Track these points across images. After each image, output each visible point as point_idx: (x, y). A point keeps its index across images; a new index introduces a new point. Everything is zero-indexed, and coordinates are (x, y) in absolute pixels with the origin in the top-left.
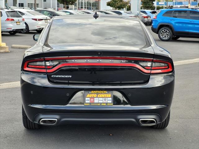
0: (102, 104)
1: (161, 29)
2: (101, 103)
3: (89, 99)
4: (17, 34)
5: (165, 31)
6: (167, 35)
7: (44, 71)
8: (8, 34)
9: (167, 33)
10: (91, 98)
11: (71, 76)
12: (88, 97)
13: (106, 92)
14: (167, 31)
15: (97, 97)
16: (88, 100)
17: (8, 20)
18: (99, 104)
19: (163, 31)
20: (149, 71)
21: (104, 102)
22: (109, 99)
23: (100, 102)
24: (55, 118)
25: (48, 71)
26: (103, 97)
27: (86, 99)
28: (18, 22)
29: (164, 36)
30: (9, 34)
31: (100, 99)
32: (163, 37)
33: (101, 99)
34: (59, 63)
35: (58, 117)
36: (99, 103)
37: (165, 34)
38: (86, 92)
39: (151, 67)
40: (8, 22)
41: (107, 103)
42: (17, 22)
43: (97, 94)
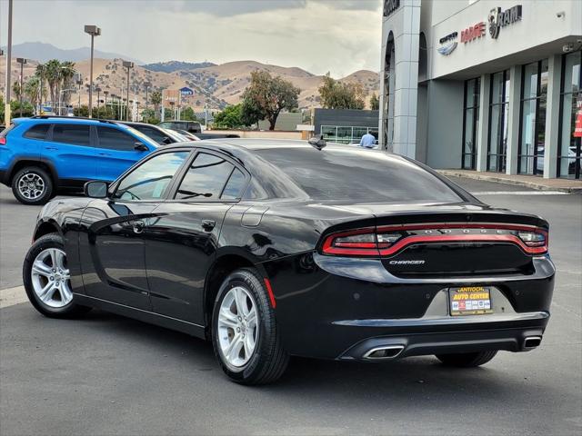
0: (478, 312)
1: (21, 173)
2: (476, 310)
3: (457, 303)
5: (30, 177)
6: (37, 187)
7: (375, 252)
9: (38, 184)
10: (460, 301)
11: (423, 262)
13: (481, 289)
14: (36, 178)
15: (469, 299)
16: (455, 307)
18: (474, 312)
19: (25, 179)
21: (480, 307)
22: (485, 302)
24: (399, 343)
25: (383, 252)
26: (477, 300)
27: (453, 303)
29: (28, 192)
32: (26, 194)
33: (475, 302)
35: (404, 341)
37: (32, 185)
38: (452, 291)
41: (484, 310)
43: (470, 293)
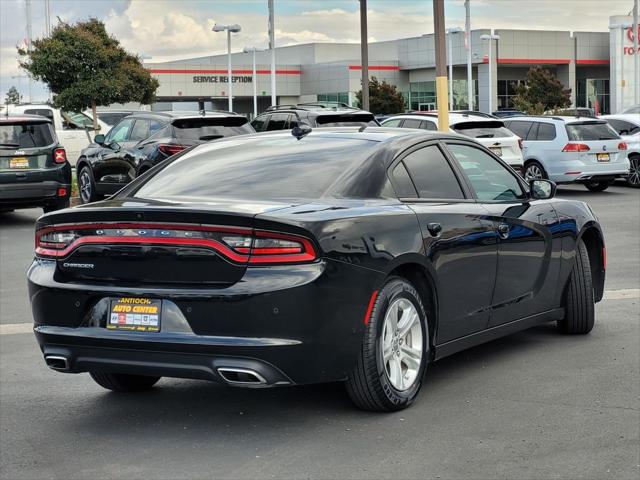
0: (139, 328)
2: (137, 326)
3: (117, 315)
4: (608, 190)
8: (584, 188)
10: (120, 313)
11: (93, 265)
12: (116, 312)
13: (147, 301)
15: (131, 312)
16: (114, 319)
17: (570, 147)
18: (133, 328)
20: (244, 259)
21: (144, 323)
22: (152, 317)
23: (136, 323)
26: (142, 314)
27: (113, 315)
28: (603, 154)
30: (586, 189)
31: (137, 316)
33: (139, 316)
34: (76, 238)
35: (68, 352)
36: (133, 325)
39: (251, 247)
40: (570, 154)
41: (147, 327)
42: (598, 154)
43: (133, 305)
